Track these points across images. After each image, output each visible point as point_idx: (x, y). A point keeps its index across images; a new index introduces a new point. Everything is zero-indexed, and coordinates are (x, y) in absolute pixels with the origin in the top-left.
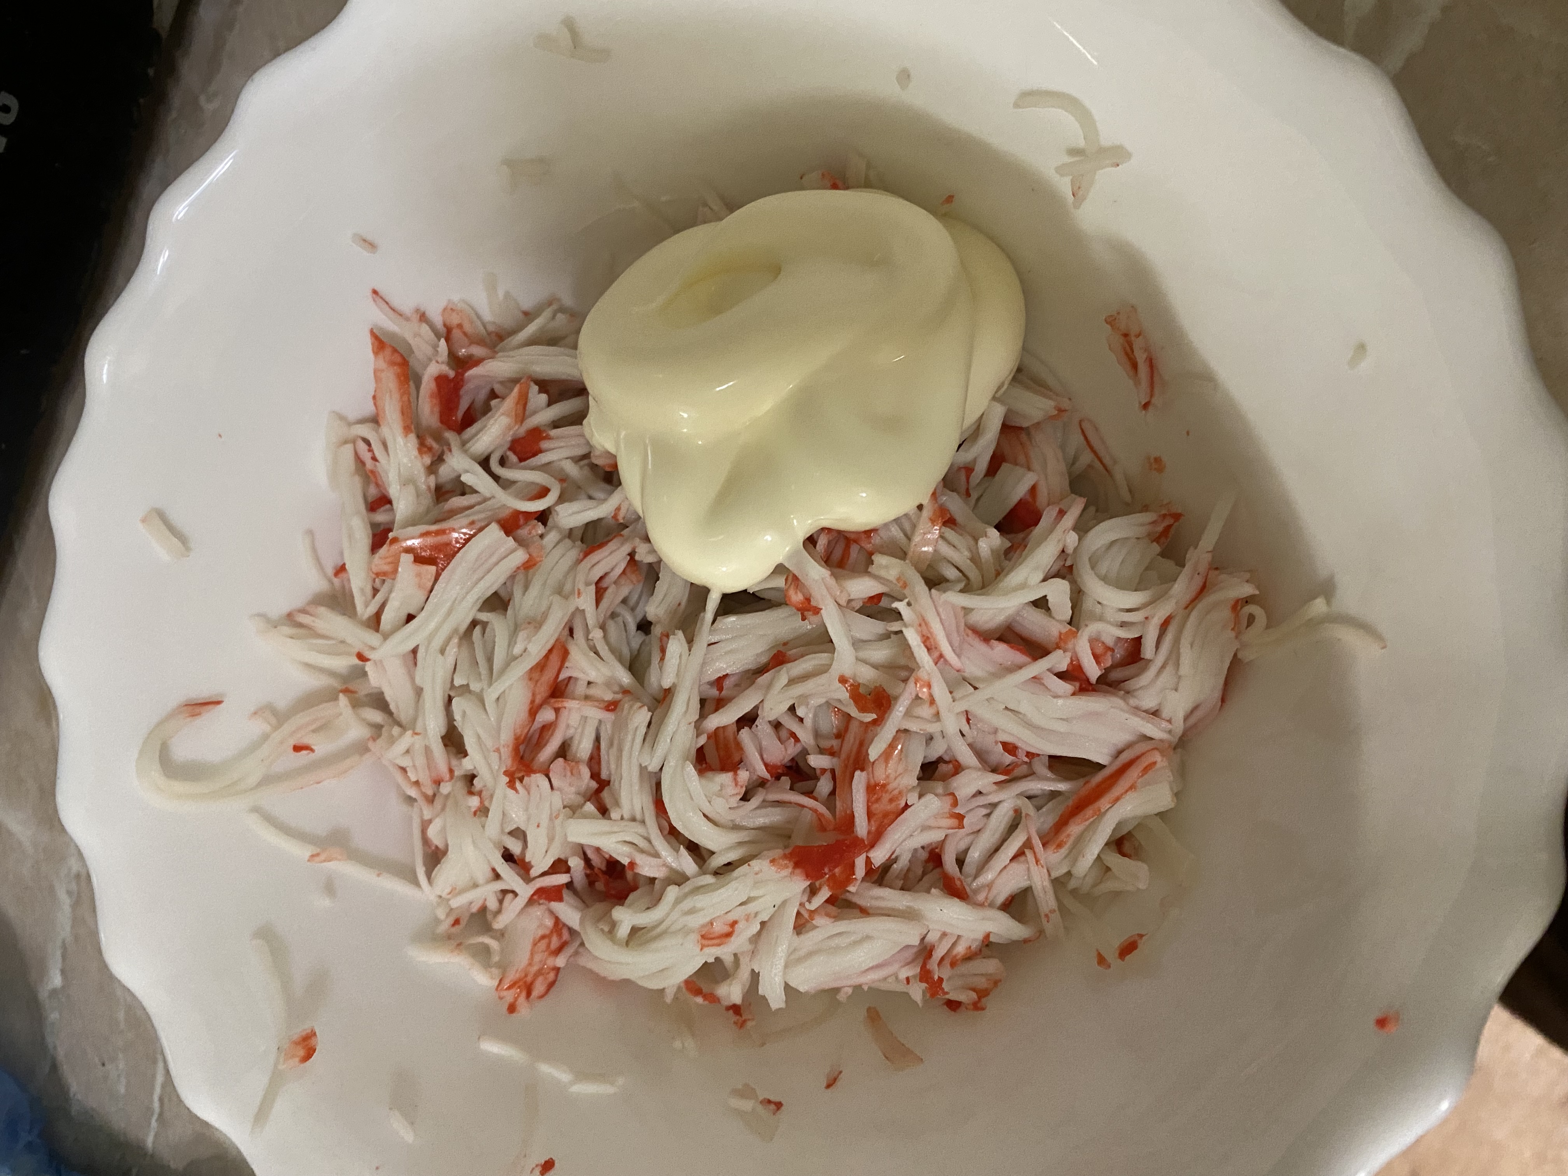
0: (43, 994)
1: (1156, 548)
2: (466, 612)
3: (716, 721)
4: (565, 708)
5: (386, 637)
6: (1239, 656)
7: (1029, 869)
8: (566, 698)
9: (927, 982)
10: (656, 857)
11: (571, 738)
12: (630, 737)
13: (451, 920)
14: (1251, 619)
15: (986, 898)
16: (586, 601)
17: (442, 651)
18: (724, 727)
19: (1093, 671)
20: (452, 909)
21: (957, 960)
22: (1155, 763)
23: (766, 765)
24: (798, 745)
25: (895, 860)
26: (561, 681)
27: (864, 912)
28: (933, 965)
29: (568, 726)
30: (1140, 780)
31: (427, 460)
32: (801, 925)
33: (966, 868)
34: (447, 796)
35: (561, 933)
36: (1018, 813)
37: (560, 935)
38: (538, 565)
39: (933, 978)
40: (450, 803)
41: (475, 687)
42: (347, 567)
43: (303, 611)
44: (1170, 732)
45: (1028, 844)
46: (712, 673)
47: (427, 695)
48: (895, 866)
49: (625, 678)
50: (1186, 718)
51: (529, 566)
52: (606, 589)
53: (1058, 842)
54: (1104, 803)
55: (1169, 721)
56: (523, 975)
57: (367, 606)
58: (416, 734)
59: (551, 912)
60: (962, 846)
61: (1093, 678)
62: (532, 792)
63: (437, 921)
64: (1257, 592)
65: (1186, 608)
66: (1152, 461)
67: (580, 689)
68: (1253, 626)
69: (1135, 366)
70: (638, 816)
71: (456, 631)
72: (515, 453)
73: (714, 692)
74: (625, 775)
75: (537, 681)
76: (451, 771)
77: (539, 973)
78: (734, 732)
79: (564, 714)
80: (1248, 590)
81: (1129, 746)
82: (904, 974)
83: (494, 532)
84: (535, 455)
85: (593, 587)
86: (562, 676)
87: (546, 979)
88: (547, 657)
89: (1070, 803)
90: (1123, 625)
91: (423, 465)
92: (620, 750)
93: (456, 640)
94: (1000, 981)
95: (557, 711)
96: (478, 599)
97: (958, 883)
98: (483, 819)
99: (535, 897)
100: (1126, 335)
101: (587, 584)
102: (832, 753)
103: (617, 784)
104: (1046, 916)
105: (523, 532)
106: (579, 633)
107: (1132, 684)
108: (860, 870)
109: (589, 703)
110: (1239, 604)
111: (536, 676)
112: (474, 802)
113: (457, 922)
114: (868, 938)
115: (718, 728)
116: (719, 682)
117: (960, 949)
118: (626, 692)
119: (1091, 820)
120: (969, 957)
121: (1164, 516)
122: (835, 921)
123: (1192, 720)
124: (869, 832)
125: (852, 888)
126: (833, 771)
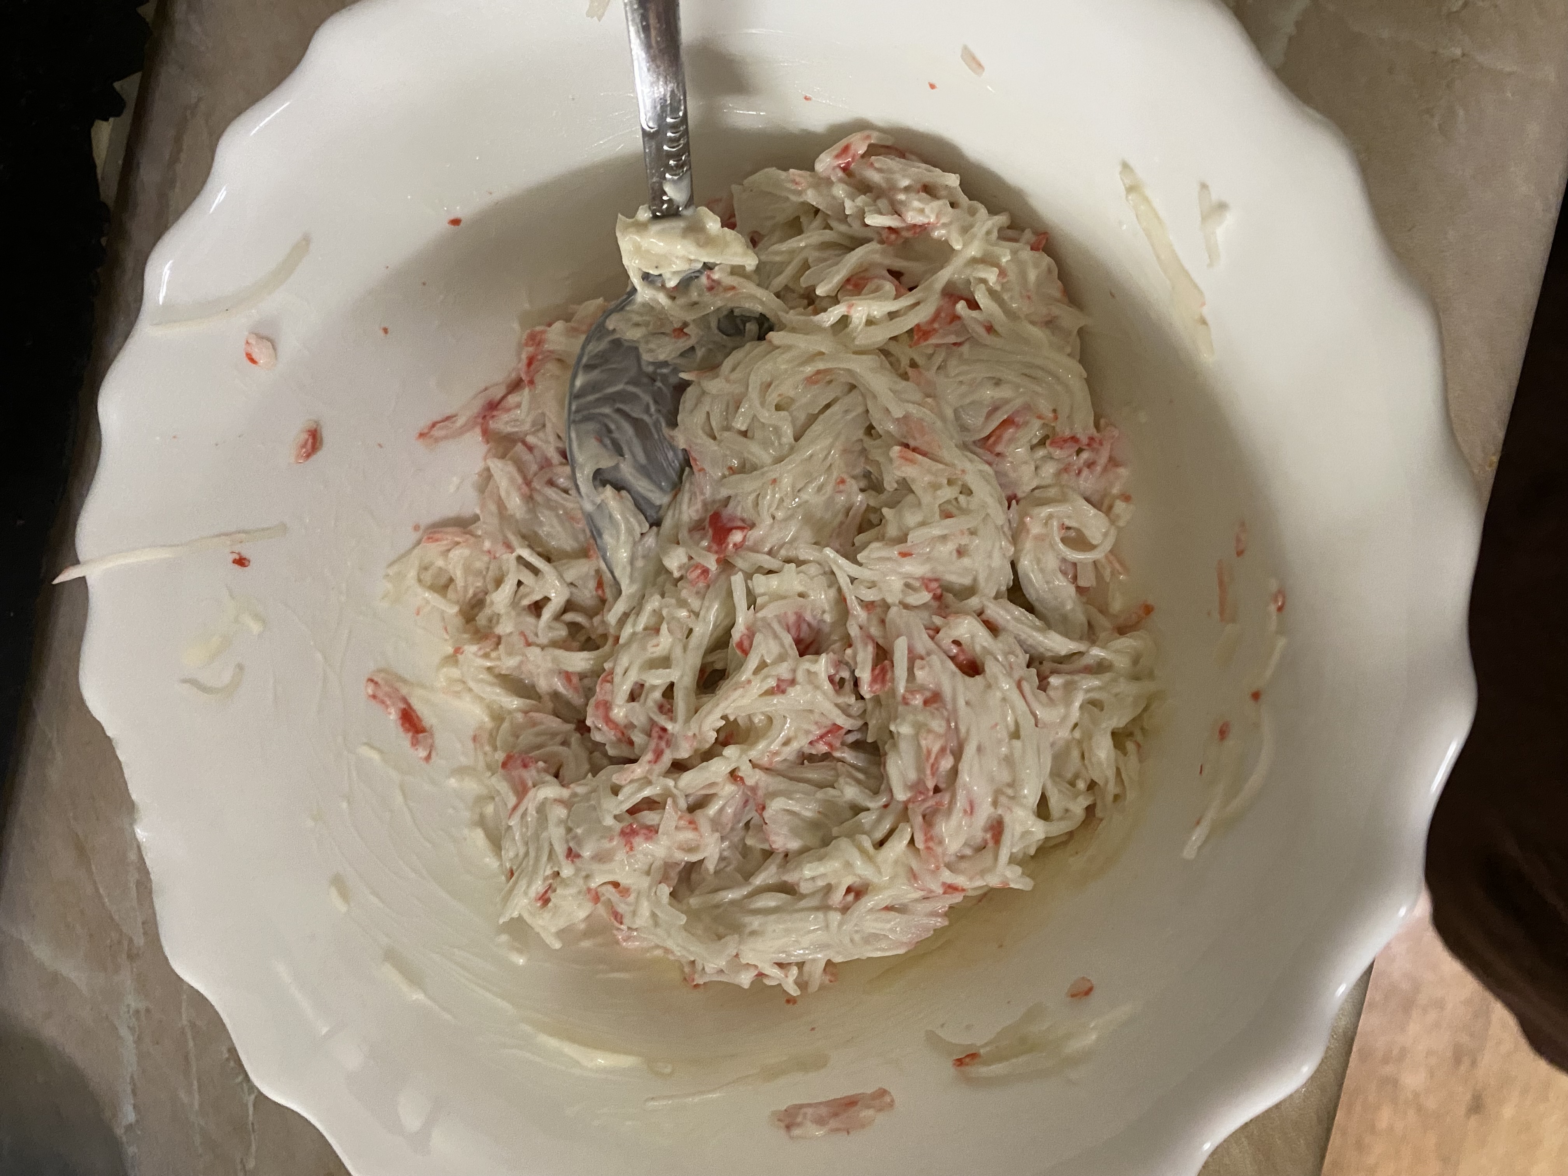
0: (119, 1131)
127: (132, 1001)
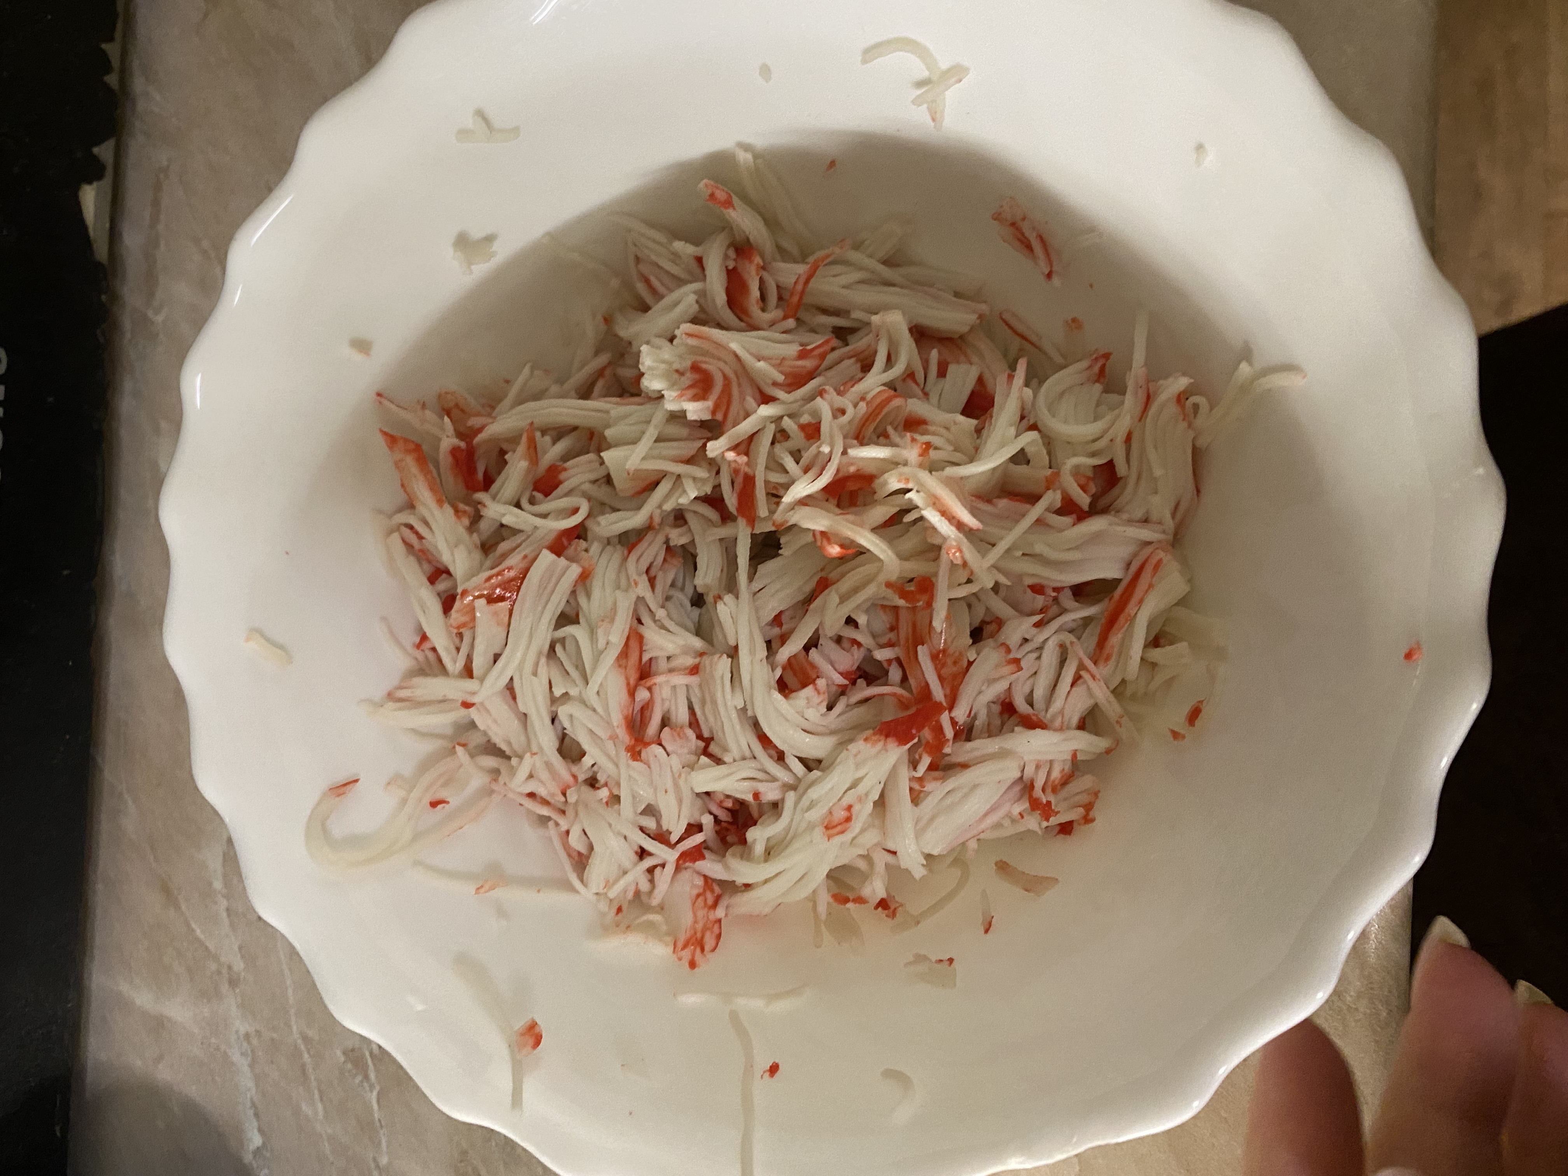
0: (248, 1158)
1: (1098, 387)
2: (544, 634)
3: (785, 653)
4: (655, 684)
5: (482, 680)
6: (1198, 445)
7: (1089, 689)
8: (654, 675)
9: (1038, 809)
10: (774, 782)
11: (668, 711)
12: (719, 688)
13: (614, 910)
14: (1196, 407)
15: (1062, 723)
16: (643, 589)
17: (535, 674)
18: (795, 656)
19: (1084, 500)
20: (611, 900)
21: (1057, 786)
22: (1160, 561)
23: (841, 674)
24: (862, 649)
25: (975, 718)
26: (644, 665)
27: (965, 766)
28: (1038, 792)
29: (663, 700)
30: (1154, 579)
31: (466, 521)
32: (916, 798)
33: (1036, 706)
34: (576, 804)
35: (713, 889)
36: (1063, 648)
37: (712, 891)
38: (592, 573)
39: (1041, 803)
40: (581, 809)
41: (573, 692)
42: (428, 634)
43: (400, 688)
44: (1164, 532)
45: (1081, 667)
46: (769, 615)
47: (534, 717)
48: (977, 723)
49: (697, 643)
50: (1173, 515)
51: (585, 577)
52: (655, 577)
53: (1105, 656)
54: (1131, 609)
55: (1160, 523)
56: (693, 932)
57: (455, 662)
58: (535, 754)
59: (698, 873)
60: (1027, 690)
61: (1086, 508)
62: (652, 766)
63: (603, 915)
64: (1192, 381)
65: (1140, 420)
66: (1070, 322)
67: (663, 665)
68: (1198, 415)
69: (1029, 247)
70: (748, 753)
71: (540, 653)
72: (539, 491)
73: (776, 631)
74: (725, 720)
75: (626, 667)
76: (575, 777)
77: (705, 929)
78: (805, 657)
79: (656, 690)
80: (1183, 382)
81: (1135, 555)
82: (1017, 809)
83: (547, 557)
84: (556, 487)
85: (645, 578)
86: (645, 658)
87: (712, 932)
88: (627, 644)
89: (1103, 621)
90: (1093, 455)
91: (464, 527)
92: (714, 703)
93: (543, 660)
94: (1099, 791)
95: (650, 689)
96: (551, 620)
97: (1034, 718)
98: (616, 806)
99: (681, 862)
100: (1013, 224)
101: (639, 575)
102: (890, 644)
103: (720, 734)
104: (1118, 722)
105: (570, 551)
106: (646, 619)
107: (1119, 503)
108: (949, 733)
109: (673, 674)
110: (1181, 398)
111: (623, 662)
112: (604, 793)
113: (619, 910)
114: (975, 787)
115: (790, 658)
116: (777, 620)
117: (1056, 774)
118: (701, 654)
119: (1126, 626)
120: (1066, 781)
121: (1096, 359)
122: (943, 783)
123: (1179, 516)
124: (945, 696)
125: (947, 750)
126: (898, 660)
127: (241, 1026)
